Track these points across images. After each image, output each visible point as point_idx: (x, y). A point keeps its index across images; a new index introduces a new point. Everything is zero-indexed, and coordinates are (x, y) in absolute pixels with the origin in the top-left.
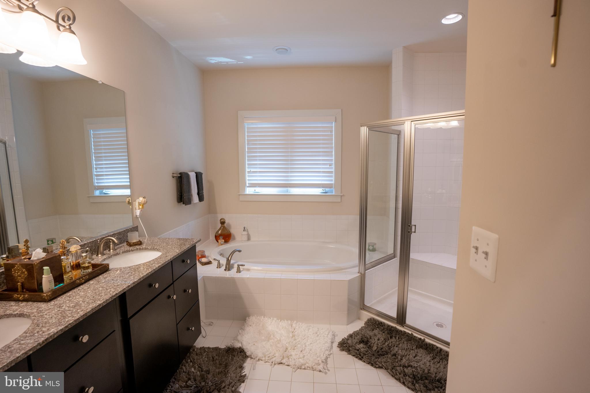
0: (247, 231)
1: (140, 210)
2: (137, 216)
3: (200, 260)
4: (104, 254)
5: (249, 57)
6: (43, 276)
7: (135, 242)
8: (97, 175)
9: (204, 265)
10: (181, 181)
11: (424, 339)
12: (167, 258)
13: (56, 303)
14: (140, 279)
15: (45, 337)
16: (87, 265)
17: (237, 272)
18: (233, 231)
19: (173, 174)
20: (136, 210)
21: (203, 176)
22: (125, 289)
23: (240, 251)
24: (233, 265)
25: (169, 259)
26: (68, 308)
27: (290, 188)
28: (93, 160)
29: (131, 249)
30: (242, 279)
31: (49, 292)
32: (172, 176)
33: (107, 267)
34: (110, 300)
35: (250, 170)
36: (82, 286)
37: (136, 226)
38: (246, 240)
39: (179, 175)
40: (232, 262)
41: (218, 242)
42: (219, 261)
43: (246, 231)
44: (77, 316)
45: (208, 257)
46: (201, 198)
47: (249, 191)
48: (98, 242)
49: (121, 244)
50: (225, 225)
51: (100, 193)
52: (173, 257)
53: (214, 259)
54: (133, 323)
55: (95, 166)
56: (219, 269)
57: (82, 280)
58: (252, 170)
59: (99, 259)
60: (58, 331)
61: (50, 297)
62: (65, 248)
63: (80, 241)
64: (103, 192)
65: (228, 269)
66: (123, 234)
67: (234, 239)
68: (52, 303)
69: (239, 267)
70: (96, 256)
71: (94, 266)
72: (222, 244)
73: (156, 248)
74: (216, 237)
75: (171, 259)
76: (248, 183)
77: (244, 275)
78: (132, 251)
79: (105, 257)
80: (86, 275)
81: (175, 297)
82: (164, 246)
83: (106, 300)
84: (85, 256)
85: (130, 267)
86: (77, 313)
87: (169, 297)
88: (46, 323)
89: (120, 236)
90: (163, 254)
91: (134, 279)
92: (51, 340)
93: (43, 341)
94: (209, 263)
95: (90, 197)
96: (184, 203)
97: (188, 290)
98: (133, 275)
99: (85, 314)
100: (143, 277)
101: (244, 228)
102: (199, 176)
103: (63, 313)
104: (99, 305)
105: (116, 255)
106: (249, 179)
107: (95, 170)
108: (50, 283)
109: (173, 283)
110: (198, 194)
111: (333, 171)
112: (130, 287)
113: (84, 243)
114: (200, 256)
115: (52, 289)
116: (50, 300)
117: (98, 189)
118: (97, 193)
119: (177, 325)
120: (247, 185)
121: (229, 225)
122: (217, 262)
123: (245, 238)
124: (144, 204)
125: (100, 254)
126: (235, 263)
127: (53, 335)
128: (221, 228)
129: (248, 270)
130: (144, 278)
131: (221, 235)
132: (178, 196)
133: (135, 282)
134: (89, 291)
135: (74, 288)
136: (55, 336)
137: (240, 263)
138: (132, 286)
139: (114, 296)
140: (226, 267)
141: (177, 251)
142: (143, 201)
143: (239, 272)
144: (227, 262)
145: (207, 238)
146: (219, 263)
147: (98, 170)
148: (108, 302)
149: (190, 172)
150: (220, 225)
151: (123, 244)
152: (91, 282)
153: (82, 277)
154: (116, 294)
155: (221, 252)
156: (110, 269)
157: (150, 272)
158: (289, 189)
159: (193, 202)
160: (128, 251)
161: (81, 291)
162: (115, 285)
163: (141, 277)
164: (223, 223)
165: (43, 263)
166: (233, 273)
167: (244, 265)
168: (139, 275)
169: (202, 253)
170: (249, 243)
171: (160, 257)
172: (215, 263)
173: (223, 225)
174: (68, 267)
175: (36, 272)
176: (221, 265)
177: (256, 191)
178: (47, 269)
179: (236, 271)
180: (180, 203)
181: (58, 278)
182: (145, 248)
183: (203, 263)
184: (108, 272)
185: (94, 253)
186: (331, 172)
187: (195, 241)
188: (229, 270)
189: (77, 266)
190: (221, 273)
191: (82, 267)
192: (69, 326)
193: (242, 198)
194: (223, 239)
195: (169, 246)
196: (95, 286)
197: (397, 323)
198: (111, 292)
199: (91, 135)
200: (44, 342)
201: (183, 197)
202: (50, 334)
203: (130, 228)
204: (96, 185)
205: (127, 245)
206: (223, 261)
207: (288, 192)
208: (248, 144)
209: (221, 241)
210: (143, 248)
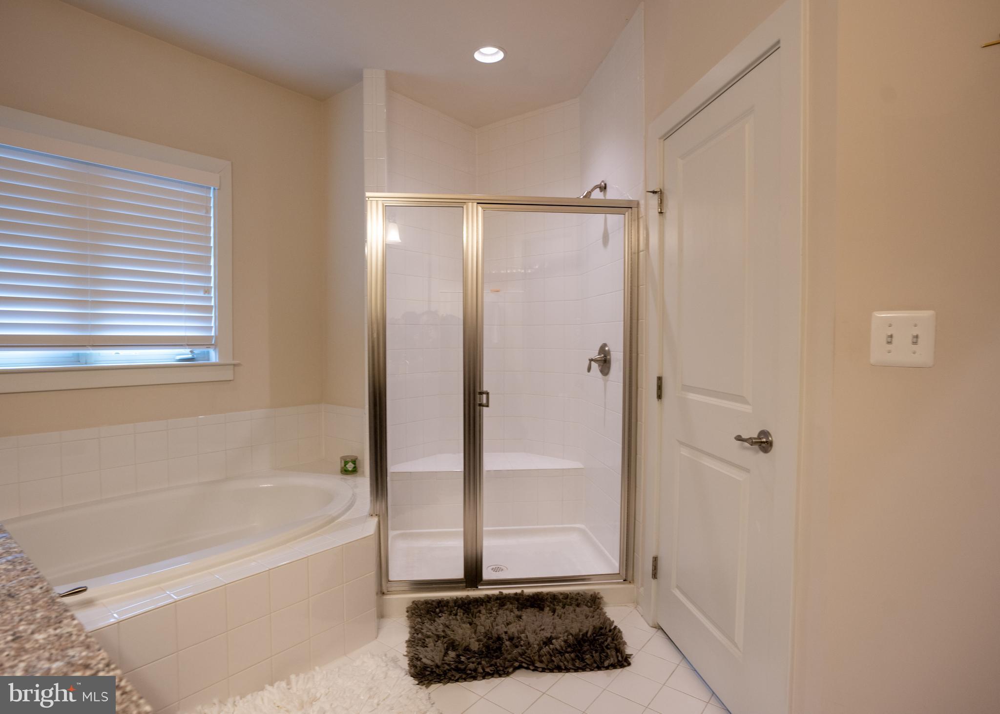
11: (523, 591)
111: (211, 307)
167: (85, 590)
186: (208, 309)
197: (467, 587)
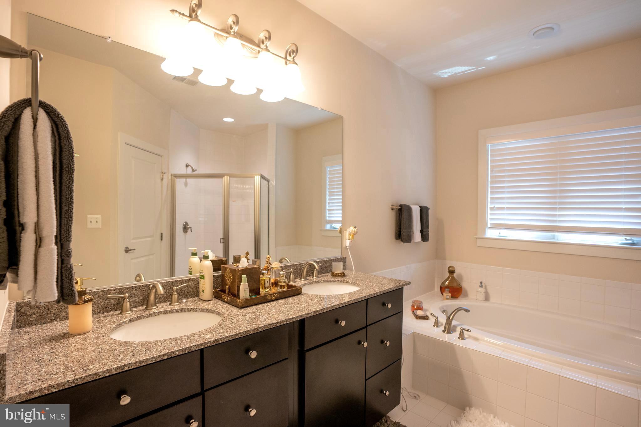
0: (486, 288)
1: (350, 240)
2: (346, 246)
3: (415, 311)
4: (307, 280)
5: (490, 58)
6: (241, 283)
7: (339, 273)
8: (329, 210)
9: (418, 319)
10: (401, 216)
12: (362, 294)
13: (244, 311)
14: (323, 309)
15: (217, 338)
16: (282, 284)
17: (459, 338)
18: (465, 285)
19: (392, 206)
20: (346, 240)
21: (429, 211)
22: (303, 315)
23: (467, 311)
24: (455, 327)
25: (363, 296)
26: (249, 318)
27: (558, 232)
28: (327, 195)
29: (332, 280)
30: (465, 350)
31: (243, 299)
32: (391, 208)
33: (300, 290)
34: (285, 323)
35: (494, 206)
36: (271, 303)
37: (344, 257)
38: (483, 300)
39: (399, 207)
40: (454, 323)
41: (443, 294)
42: (437, 318)
43: (484, 287)
44: (250, 328)
45: (426, 310)
46: (425, 237)
47: (491, 234)
48: (302, 266)
49: (326, 273)
50: (455, 275)
51: (331, 227)
52: (369, 295)
53: (431, 314)
54: (310, 357)
55: (328, 201)
56: (435, 328)
57: (273, 297)
58: (497, 206)
59: (298, 283)
60: (228, 336)
61: (242, 305)
62: (269, 264)
63: (289, 262)
64: (333, 226)
65: (447, 331)
66: (329, 263)
67: (466, 295)
68: (243, 310)
69: (463, 332)
70: (300, 280)
71: (290, 286)
72: (447, 299)
73: (357, 283)
74: (441, 288)
75: (365, 296)
76: (491, 224)
77: (468, 344)
78: (333, 281)
79: (306, 282)
80: (277, 293)
81: (365, 345)
82: (365, 283)
83: (281, 321)
84: (282, 274)
85: (320, 296)
86: (251, 325)
87: (359, 343)
88: (226, 326)
89: (326, 265)
90: (360, 290)
91: (317, 308)
92: (221, 342)
93: (214, 340)
94: (425, 318)
95: (323, 230)
96: (402, 241)
97: (385, 342)
98: (318, 303)
99: (257, 328)
100: (326, 308)
101: (481, 283)
102: (424, 211)
103: (242, 321)
104: (272, 324)
105: (317, 283)
106: (491, 218)
107: (328, 205)
108: (245, 291)
109: (366, 327)
110: (422, 232)
112: (310, 315)
113: (290, 264)
114: (416, 307)
115: (246, 297)
116: (242, 308)
117: (328, 223)
118: (328, 227)
119: (366, 380)
120: (489, 226)
121: (460, 276)
122: (435, 318)
123: (482, 296)
124: (354, 234)
125: (303, 279)
126: (459, 325)
127: (223, 338)
128: (448, 278)
129: (476, 339)
130: (328, 310)
131: (448, 287)
132: (397, 232)
133: (317, 311)
134: (273, 309)
135: (264, 303)
136: (225, 340)
137: (465, 327)
138: (313, 315)
139: (290, 319)
140: (445, 328)
141: (376, 290)
142: (353, 231)
143: (462, 339)
144: (447, 321)
145: (431, 288)
146: (437, 320)
147: (331, 205)
148: (282, 324)
149: (413, 205)
150: (447, 275)
151: (328, 274)
152: (281, 301)
153: (274, 294)
154: (293, 318)
155: (445, 308)
156: (303, 293)
157: (336, 305)
158: (556, 234)
159: (413, 239)
160: (329, 281)
161: (268, 307)
162: (296, 309)
163: (324, 308)
164: (452, 272)
165: (244, 271)
166: (453, 338)
167: (470, 331)
168: (324, 305)
169: (418, 304)
170: (487, 304)
171: (355, 293)
172: (432, 320)
173: (452, 275)
174: (267, 282)
175: (237, 279)
176: (440, 324)
177: (501, 235)
178: (244, 277)
179: (459, 336)
180: (398, 239)
181: (254, 290)
182: (346, 281)
183: (418, 316)
184: (299, 296)
185: (298, 276)
187: (402, 283)
188: (449, 332)
189: (276, 284)
190: (437, 333)
191: (279, 285)
192: (239, 335)
193: (480, 243)
194: (450, 292)
195: (370, 284)
196: (281, 305)
198: (289, 315)
199: (327, 172)
200: (215, 342)
201: (402, 234)
202: (222, 336)
203: (337, 259)
204: (328, 219)
205: (331, 275)
206: (443, 319)
207: (554, 238)
208: (492, 171)
209: (447, 294)
210: (344, 281)
